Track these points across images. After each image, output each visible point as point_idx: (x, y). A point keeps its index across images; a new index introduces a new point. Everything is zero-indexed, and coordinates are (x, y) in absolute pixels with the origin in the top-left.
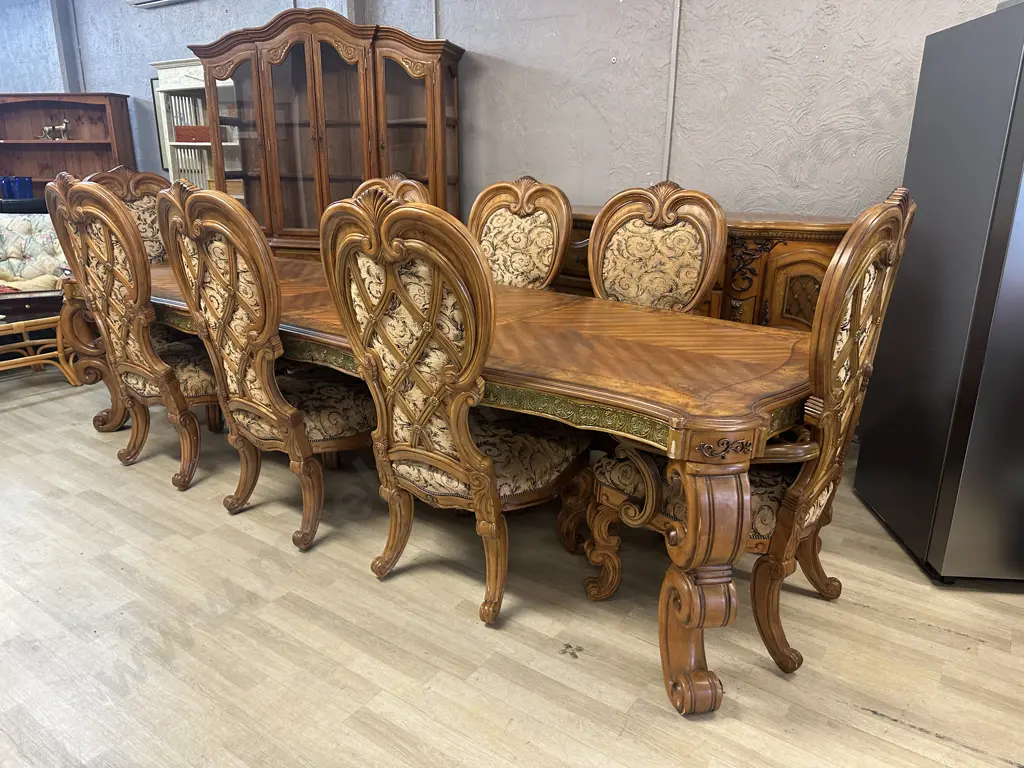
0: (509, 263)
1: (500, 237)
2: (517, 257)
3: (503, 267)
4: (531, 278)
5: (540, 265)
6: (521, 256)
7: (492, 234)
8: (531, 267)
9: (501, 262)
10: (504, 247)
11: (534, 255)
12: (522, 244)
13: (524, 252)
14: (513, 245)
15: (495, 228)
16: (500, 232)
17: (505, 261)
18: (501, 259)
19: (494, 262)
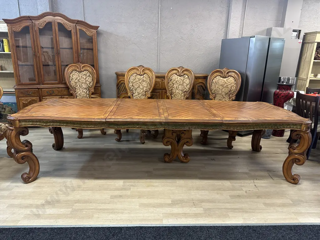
0: (178, 88)
2: (180, 86)
3: (176, 89)
4: (184, 91)
5: (187, 88)
6: (181, 86)
8: (184, 89)
11: (185, 86)
12: (181, 83)
13: (182, 85)
16: (175, 80)
17: (176, 87)
18: (175, 87)
19: (173, 88)
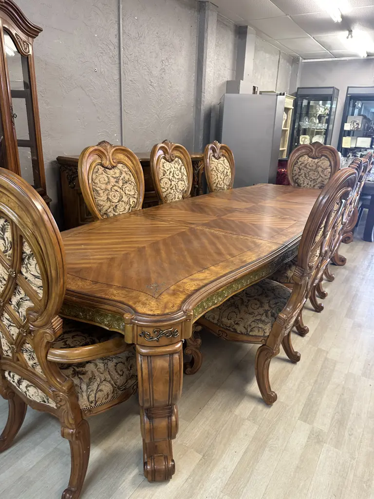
1: (171, 174)
7: (168, 174)
9: (174, 188)
10: (174, 179)
14: (177, 177)
15: (167, 170)
16: (171, 172)
